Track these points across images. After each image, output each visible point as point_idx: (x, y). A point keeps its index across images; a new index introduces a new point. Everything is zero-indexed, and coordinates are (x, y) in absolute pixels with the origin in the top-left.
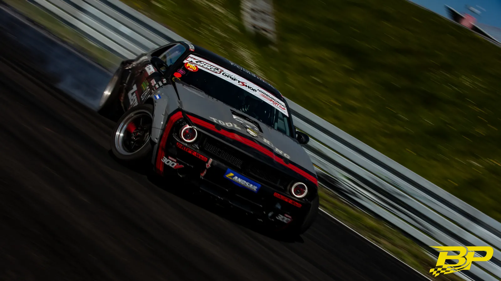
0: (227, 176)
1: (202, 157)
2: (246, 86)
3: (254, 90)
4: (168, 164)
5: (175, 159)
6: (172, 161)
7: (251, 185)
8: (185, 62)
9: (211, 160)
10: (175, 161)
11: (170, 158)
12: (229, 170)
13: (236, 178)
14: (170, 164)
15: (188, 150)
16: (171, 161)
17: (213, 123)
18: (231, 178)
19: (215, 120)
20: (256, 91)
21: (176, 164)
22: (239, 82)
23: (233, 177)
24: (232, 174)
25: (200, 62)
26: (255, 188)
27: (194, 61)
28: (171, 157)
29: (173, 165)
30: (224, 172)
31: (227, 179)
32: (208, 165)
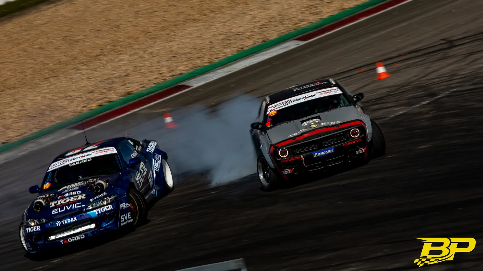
0: (315, 156)
1: (297, 158)
2: (308, 97)
3: (313, 96)
4: (287, 173)
5: (287, 169)
6: (287, 170)
9: (302, 156)
10: (288, 169)
11: (285, 170)
12: (313, 153)
13: (319, 154)
14: (288, 173)
15: (288, 160)
16: (287, 171)
17: (291, 138)
18: (317, 156)
19: (291, 136)
20: (315, 95)
21: (290, 171)
22: (303, 98)
23: (317, 154)
24: (316, 154)
25: (276, 106)
26: (332, 151)
27: (272, 108)
28: (285, 169)
29: (289, 172)
30: (312, 156)
31: (316, 158)
32: (303, 159)
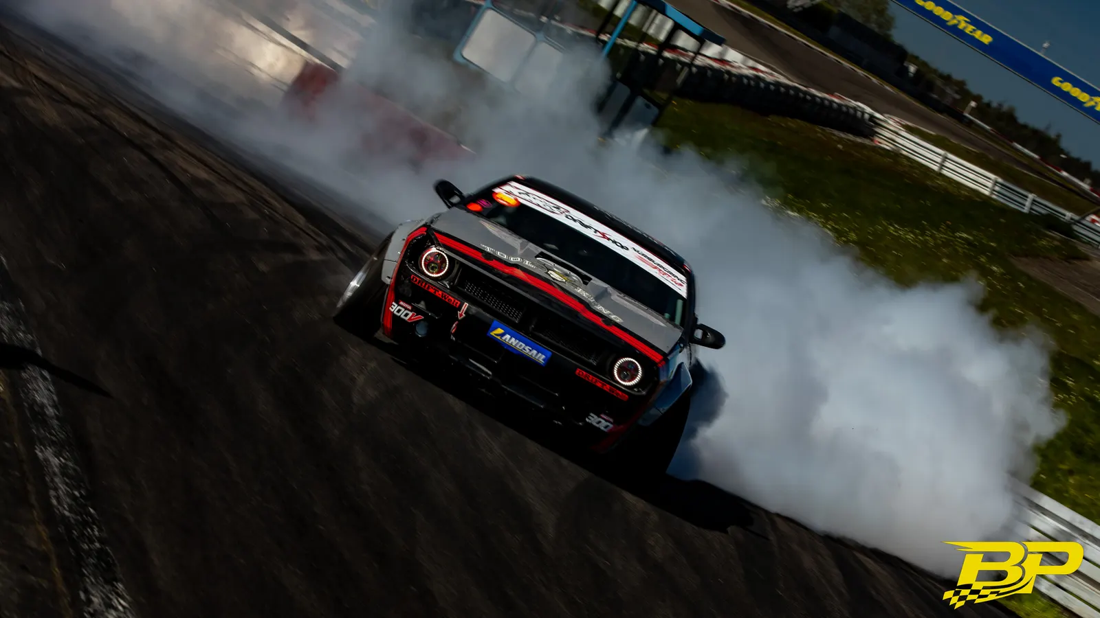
0: (493, 334)
2: (609, 239)
3: (622, 247)
4: (399, 314)
5: (410, 304)
6: (406, 309)
7: (535, 352)
8: (497, 190)
9: (466, 305)
10: (410, 308)
11: (401, 303)
12: (496, 322)
13: (508, 336)
14: (402, 314)
15: (428, 288)
16: (403, 310)
17: (482, 251)
18: (499, 338)
19: (488, 249)
20: (627, 249)
21: (411, 314)
22: (596, 231)
23: (502, 335)
24: (500, 331)
25: (527, 194)
26: (541, 358)
27: (516, 192)
28: (404, 301)
29: (406, 315)
30: (488, 327)
31: (493, 340)
32: (461, 314)
